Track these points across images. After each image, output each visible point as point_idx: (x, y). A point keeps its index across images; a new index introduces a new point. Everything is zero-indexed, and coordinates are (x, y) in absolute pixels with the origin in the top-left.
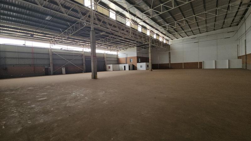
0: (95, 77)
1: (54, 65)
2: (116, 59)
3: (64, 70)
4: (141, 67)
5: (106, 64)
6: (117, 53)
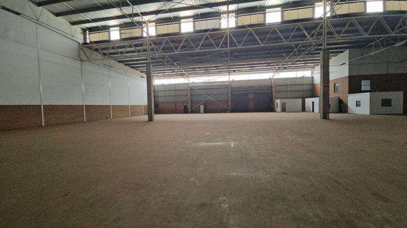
1: (192, 102)
3: (202, 108)
4: (358, 104)
5: (274, 98)
6: (312, 73)
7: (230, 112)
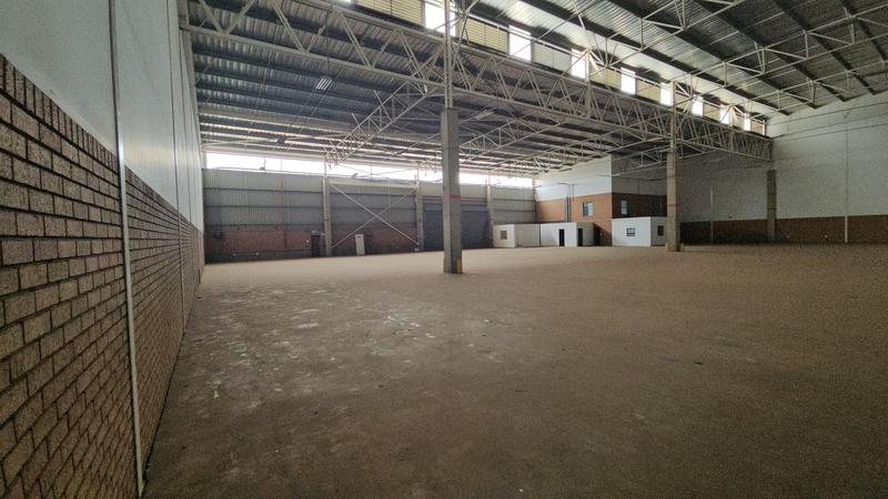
0: (454, 268)
1: (334, 227)
2: (529, 206)
3: (360, 241)
4: (630, 233)
5: (492, 222)
6: (534, 183)
7: (420, 251)
